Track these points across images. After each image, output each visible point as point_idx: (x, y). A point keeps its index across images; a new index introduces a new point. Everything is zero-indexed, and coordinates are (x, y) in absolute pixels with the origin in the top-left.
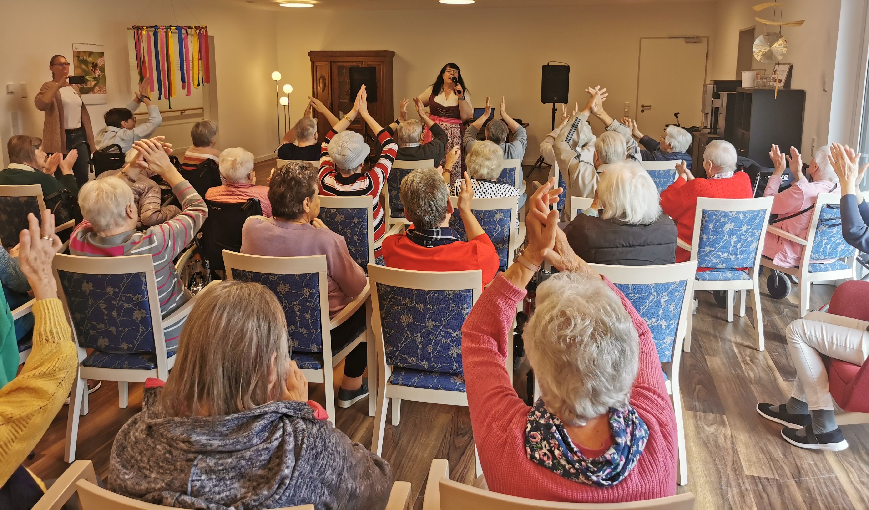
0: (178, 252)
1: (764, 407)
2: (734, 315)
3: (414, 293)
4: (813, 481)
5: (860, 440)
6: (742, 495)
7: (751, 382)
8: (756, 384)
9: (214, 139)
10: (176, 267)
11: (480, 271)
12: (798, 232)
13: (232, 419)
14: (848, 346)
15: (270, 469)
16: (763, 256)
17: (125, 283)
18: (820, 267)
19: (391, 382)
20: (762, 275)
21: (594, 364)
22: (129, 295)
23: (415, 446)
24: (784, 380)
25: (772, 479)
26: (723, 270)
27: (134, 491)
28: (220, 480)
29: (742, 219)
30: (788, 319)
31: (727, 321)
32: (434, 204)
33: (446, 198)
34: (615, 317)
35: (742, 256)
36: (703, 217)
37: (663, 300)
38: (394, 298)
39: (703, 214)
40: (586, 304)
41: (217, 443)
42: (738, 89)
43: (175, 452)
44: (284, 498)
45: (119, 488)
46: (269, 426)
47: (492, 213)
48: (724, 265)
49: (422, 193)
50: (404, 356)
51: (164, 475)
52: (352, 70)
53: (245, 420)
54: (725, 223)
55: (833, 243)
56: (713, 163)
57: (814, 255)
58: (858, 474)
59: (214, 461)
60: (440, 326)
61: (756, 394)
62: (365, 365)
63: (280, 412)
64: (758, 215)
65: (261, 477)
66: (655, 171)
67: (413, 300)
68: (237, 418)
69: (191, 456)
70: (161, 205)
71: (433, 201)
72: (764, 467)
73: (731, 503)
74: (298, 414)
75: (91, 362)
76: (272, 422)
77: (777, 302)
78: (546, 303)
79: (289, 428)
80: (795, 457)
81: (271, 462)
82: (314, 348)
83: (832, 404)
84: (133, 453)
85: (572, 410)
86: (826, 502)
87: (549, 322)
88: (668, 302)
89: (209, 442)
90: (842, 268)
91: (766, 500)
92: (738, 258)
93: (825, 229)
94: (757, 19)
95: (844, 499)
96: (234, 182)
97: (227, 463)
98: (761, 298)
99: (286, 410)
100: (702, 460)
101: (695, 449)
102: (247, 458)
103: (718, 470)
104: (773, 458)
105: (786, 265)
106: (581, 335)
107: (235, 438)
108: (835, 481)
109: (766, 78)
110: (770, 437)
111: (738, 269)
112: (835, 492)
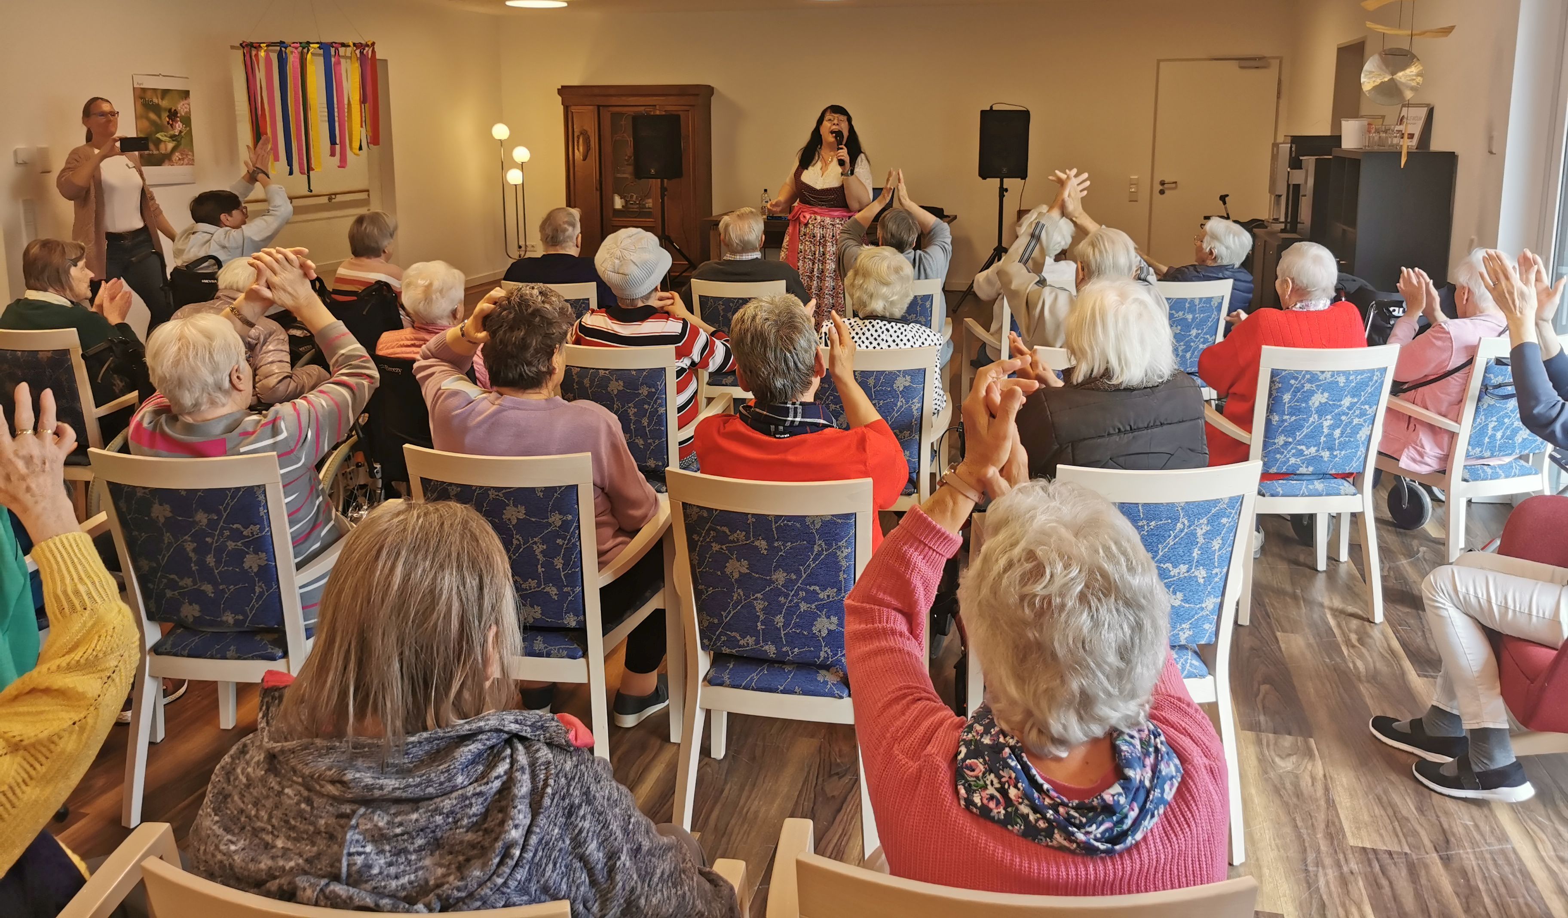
0: (326, 449)
1: (1383, 724)
2: (1329, 558)
3: (751, 520)
4: (1472, 857)
5: (1555, 782)
6: (1344, 882)
7: (1359, 679)
8: (1368, 682)
9: (388, 244)
10: (321, 476)
11: (870, 480)
12: (1443, 409)
13: (420, 743)
14: (1534, 613)
15: (486, 831)
16: (1380, 453)
17: (228, 504)
18: (1484, 471)
19: (710, 681)
20: (1378, 487)
21: (1084, 647)
22: (235, 526)
23: (753, 796)
24: (1419, 676)
25: (1398, 853)
26: (1309, 478)
27: (246, 873)
28: (398, 854)
29: (1342, 385)
30: (1426, 566)
31: (1317, 570)
32: (793, 357)
33: (814, 349)
34: (1124, 564)
35: (1343, 452)
36: (1272, 382)
37: (1200, 532)
38: (714, 530)
39: (1272, 376)
40: (1073, 539)
41: (390, 784)
42: (1336, 152)
43: (318, 801)
44: (513, 884)
45: (220, 868)
46: (485, 755)
47: (891, 376)
48: (1311, 469)
49: (772, 336)
50: (733, 634)
51: (299, 841)
52: (637, 120)
53: (443, 744)
54: (1312, 393)
55: (1507, 428)
56: (1293, 282)
57: (1473, 449)
58: (1552, 844)
59: (386, 818)
60: (797, 580)
61: (1369, 701)
62: (663, 650)
63: (506, 729)
64: (1370, 379)
65: (473, 846)
66: (1186, 299)
67: (748, 533)
68: (429, 741)
69: (347, 808)
70: (293, 364)
71: (790, 352)
72: (1383, 832)
73: (1325, 897)
74: (539, 735)
75: (168, 646)
76: (492, 747)
77: (1406, 535)
78: (1001, 537)
79: (522, 758)
80: (1440, 814)
81: (489, 819)
82: (571, 621)
83: (1505, 717)
84: (242, 805)
85: (1043, 730)
86: (1495, 895)
87: (1005, 570)
88: (1210, 535)
89: (378, 781)
90: (1524, 473)
91: (1387, 890)
92: (1336, 456)
93: (1492, 402)
94: (1369, 24)
95: (1527, 890)
96: (427, 324)
97: (411, 821)
98: (1377, 528)
99: (518, 726)
100: (1272, 820)
101: (1258, 801)
102: (445, 811)
103: (1300, 837)
104: (1399, 816)
105: (1424, 469)
106: (1062, 595)
107: (423, 775)
108: (1512, 857)
109: (1386, 131)
110: (1393, 777)
111: (1335, 476)
112: (1511, 876)
